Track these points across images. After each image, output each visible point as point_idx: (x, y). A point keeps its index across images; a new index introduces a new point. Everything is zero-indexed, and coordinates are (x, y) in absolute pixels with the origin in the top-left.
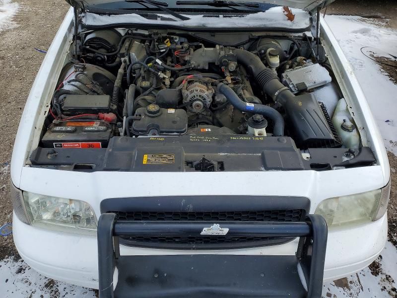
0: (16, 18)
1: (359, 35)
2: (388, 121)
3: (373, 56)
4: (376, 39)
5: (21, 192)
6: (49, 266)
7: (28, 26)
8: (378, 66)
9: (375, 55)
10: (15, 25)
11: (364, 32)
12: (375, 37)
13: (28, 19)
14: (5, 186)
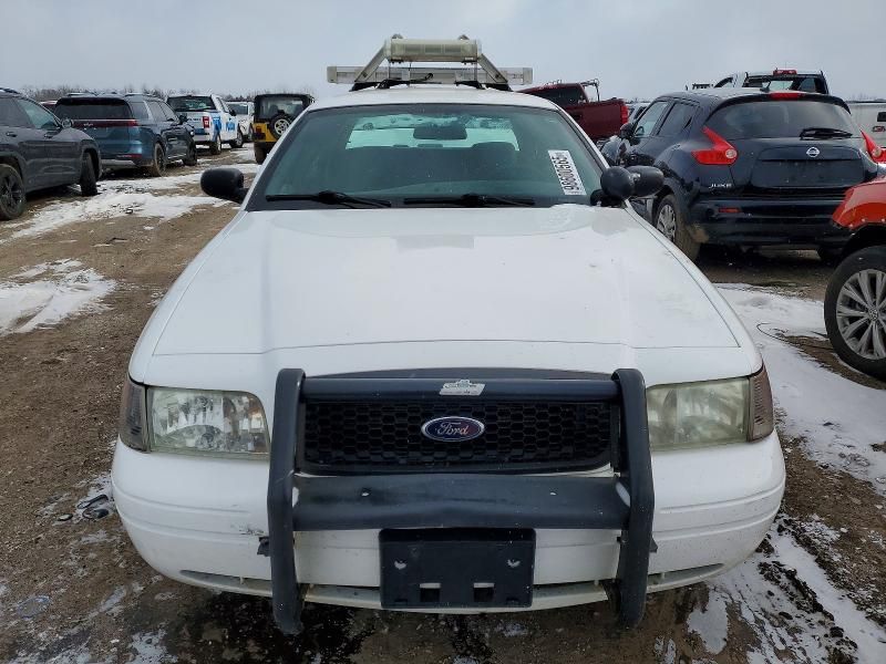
0: (107, 300)
1: (749, 307)
2: (828, 424)
3: (783, 336)
4: (783, 312)
5: (143, 389)
6: (167, 508)
7: (130, 308)
8: (795, 349)
9: (786, 335)
10: (106, 307)
11: (760, 303)
12: (781, 309)
13: (130, 300)
14: (41, 535)
